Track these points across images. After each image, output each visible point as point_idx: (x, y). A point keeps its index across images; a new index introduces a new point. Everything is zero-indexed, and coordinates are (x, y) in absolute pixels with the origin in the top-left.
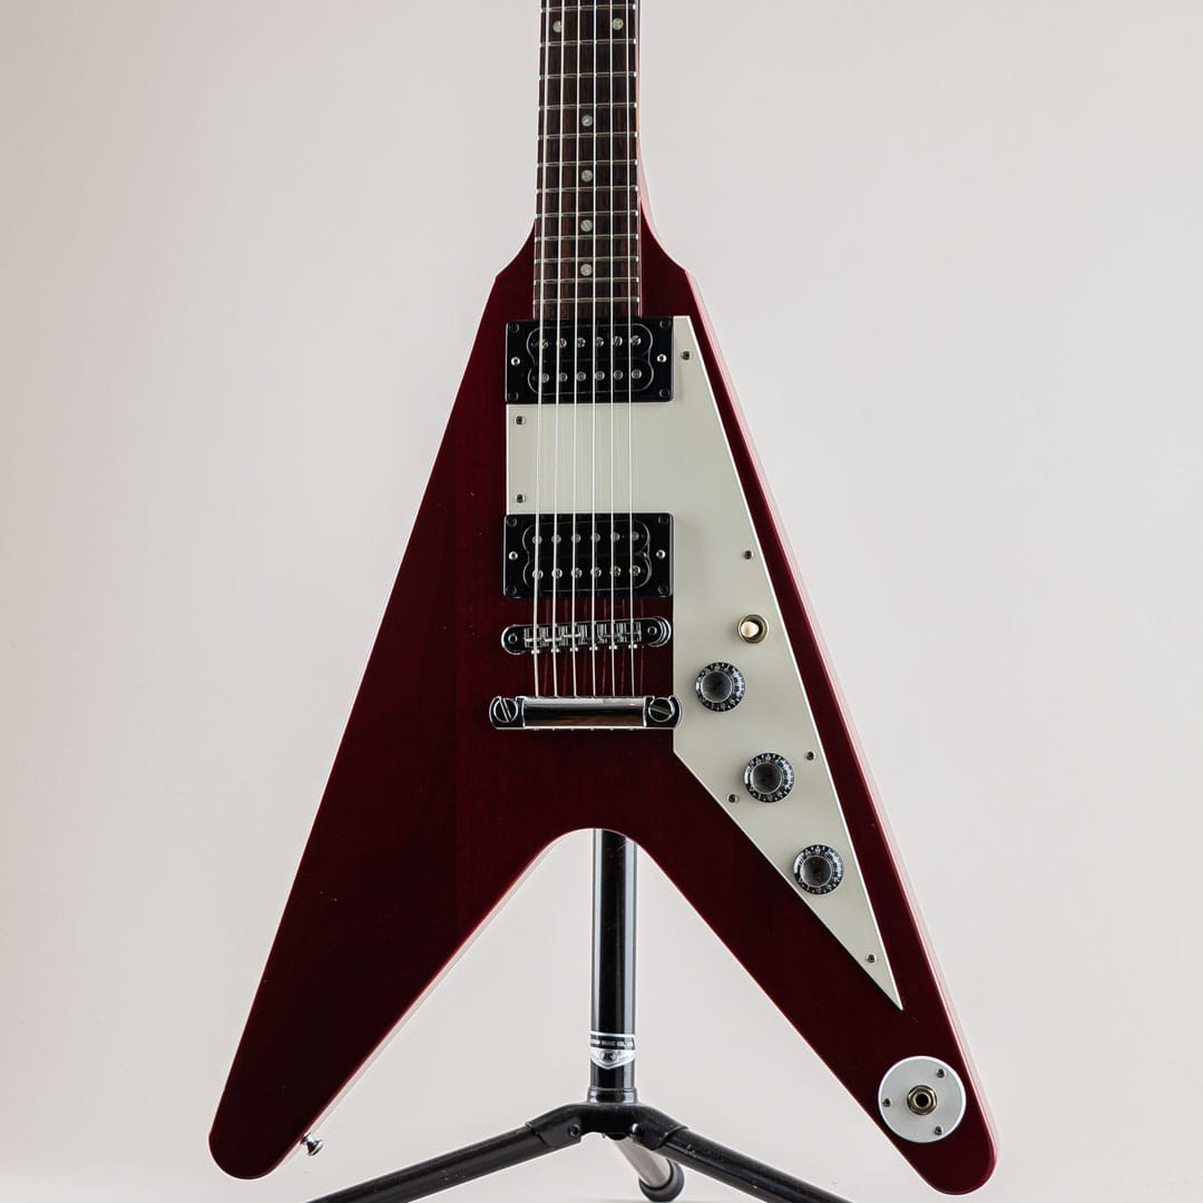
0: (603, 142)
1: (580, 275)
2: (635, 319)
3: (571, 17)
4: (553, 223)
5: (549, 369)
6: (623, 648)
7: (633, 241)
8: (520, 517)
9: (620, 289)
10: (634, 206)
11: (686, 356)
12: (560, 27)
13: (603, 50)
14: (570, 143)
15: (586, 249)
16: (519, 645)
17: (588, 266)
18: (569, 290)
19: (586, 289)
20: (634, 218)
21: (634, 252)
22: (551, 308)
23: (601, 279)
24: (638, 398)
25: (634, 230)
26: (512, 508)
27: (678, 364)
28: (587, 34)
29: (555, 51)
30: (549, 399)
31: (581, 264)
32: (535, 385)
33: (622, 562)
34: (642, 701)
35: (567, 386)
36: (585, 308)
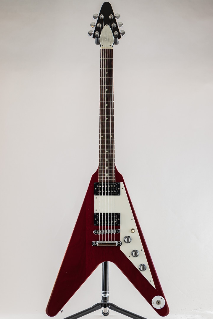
0: (110, 155)
1: (106, 176)
2: (114, 183)
3: (104, 135)
4: (102, 168)
5: (101, 190)
6: (113, 234)
7: (114, 171)
8: (96, 213)
9: (112, 178)
10: (114, 165)
11: (122, 188)
12: (102, 136)
13: (109, 141)
14: (104, 155)
15: (107, 172)
16: (97, 233)
17: (107, 174)
18: (104, 178)
19: (107, 178)
20: (114, 167)
22: (101, 181)
23: (109, 176)
24: (115, 195)
25: (114, 169)
26: (95, 212)
27: (121, 189)
28: (107, 138)
29: (102, 140)
30: (101, 195)
32: (99, 193)
33: (113, 221)
34: (116, 242)
35: (104, 193)
36: (107, 181)
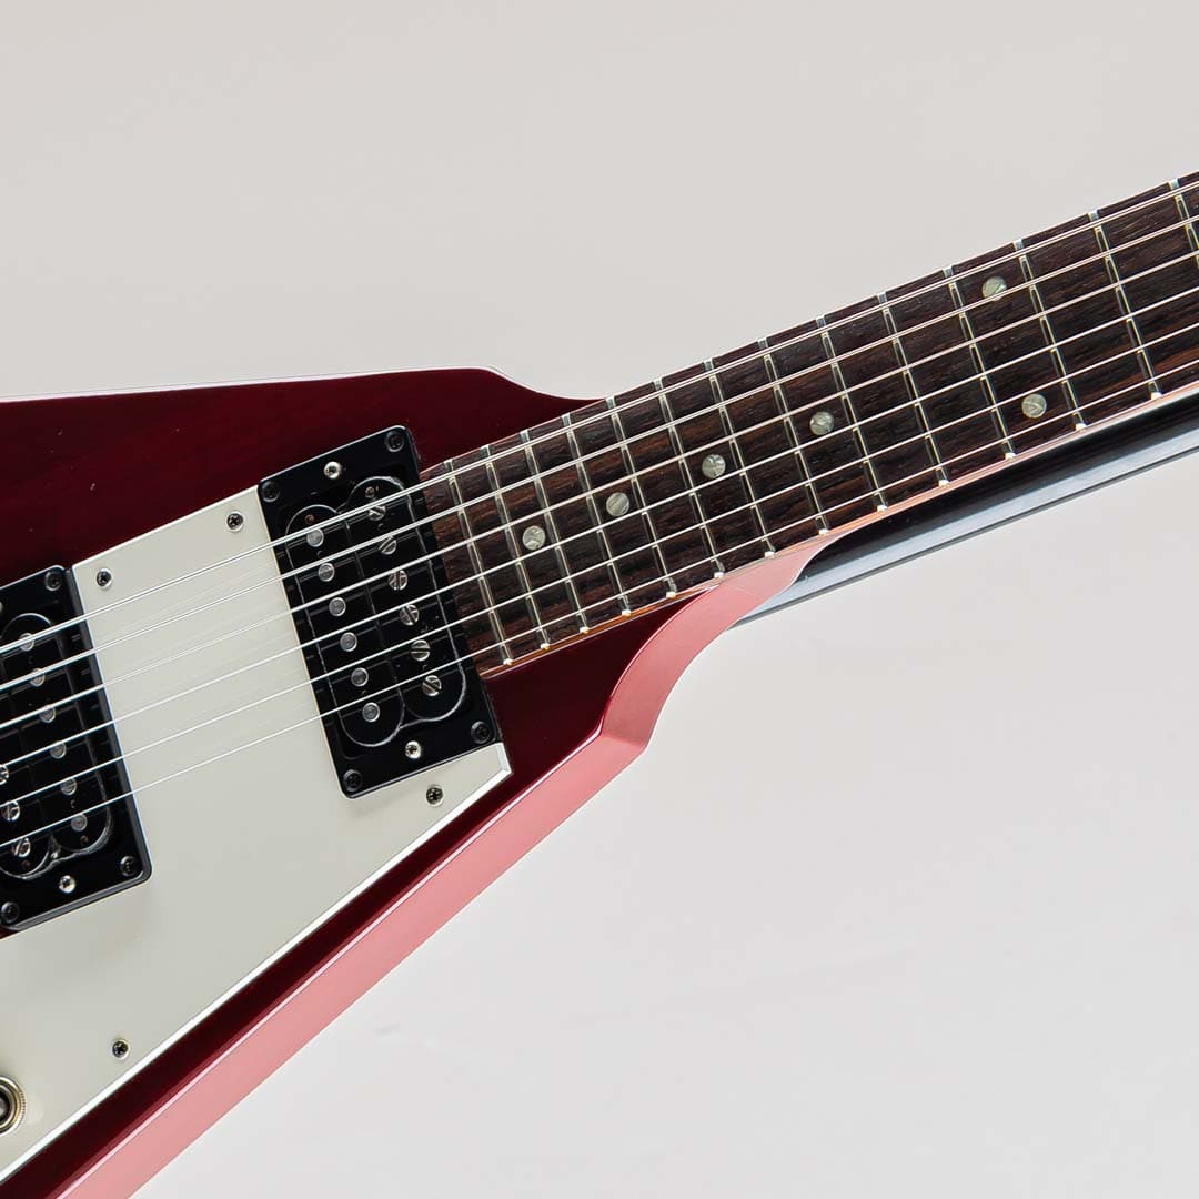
0: (790, 471)
1: (519, 530)
2: (470, 667)
3: (1020, 305)
4: (606, 435)
7: (615, 608)
9: (515, 617)
10: (682, 584)
11: (435, 793)
12: (995, 291)
13: (972, 397)
14: (765, 406)
15: (569, 521)
17: (542, 537)
18: (485, 518)
19: (495, 551)
21: (594, 617)
22: (444, 498)
23: (524, 572)
25: (636, 601)
26: (84, 569)
29: (941, 301)
30: (284, 559)
31: (540, 522)
35: (314, 585)
36: (462, 564)
